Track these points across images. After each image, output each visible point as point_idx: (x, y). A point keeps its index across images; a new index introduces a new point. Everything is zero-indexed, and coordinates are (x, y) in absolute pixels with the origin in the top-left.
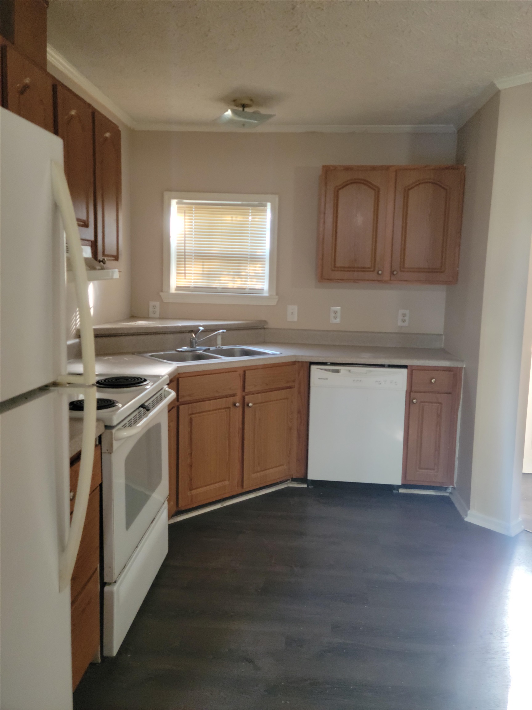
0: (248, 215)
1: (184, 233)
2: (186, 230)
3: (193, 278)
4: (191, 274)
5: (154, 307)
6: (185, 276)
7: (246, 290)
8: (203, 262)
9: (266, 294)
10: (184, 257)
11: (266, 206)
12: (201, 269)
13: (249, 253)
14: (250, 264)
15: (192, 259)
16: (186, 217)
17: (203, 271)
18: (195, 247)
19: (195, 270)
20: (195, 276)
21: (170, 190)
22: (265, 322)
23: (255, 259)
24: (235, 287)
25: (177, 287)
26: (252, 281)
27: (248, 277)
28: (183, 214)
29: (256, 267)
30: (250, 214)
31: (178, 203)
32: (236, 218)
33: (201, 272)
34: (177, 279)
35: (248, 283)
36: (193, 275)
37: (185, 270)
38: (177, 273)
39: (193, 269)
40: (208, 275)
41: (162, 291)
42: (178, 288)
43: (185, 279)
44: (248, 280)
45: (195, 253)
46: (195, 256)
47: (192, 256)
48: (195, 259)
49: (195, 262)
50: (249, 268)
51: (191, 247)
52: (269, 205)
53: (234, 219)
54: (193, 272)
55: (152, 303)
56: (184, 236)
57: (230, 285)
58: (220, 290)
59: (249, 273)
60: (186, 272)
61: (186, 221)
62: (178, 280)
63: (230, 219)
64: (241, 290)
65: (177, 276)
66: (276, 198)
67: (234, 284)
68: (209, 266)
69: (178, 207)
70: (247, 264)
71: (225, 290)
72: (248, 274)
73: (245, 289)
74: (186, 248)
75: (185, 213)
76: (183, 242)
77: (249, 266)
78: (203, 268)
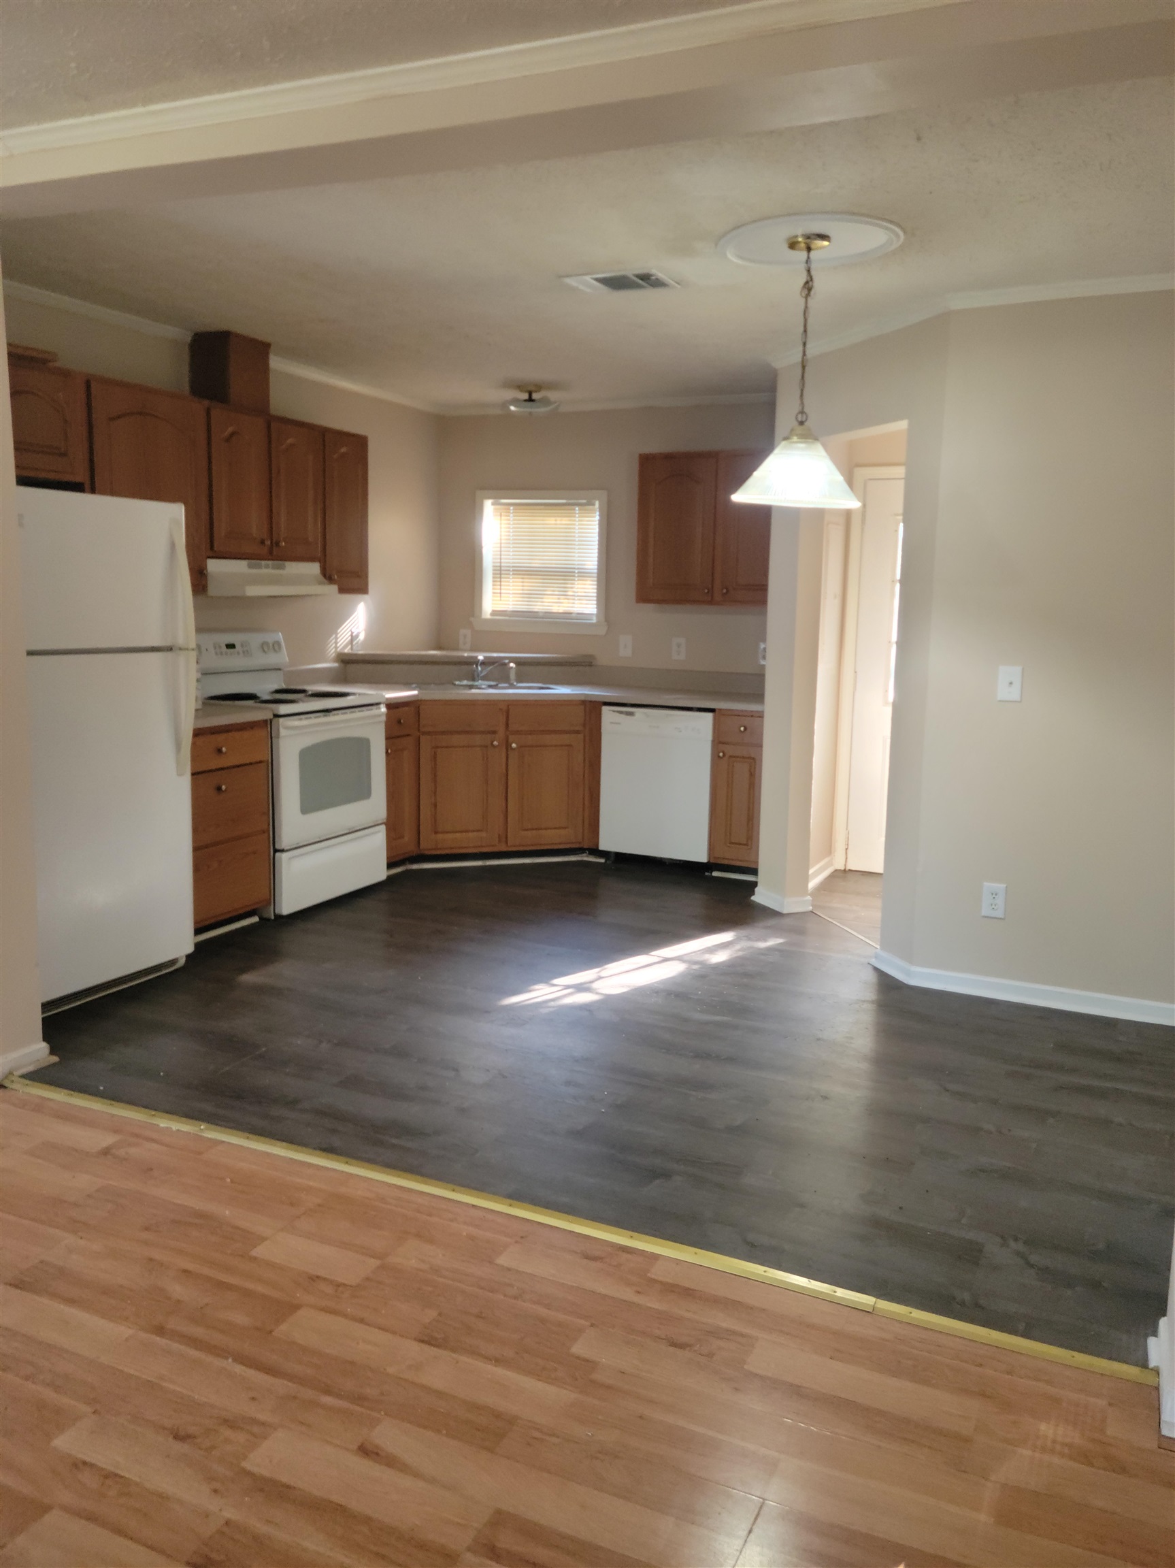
0: (575, 517)
1: (499, 541)
2: (503, 538)
3: (511, 599)
4: (509, 594)
5: (465, 636)
6: (501, 597)
7: (573, 615)
8: (523, 578)
9: (594, 620)
10: (499, 573)
11: (594, 505)
12: (521, 588)
13: (577, 567)
14: (578, 580)
15: (509, 574)
16: (503, 522)
17: (523, 590)
18: (513, 559)
19: (513, 590)
20: (513, 597)
21: (483, 488)
22: (592, 656)
23: (583, 574)
24: (561, 611)
25: (493, 611)
26: (581, 604)
27: (576, 598)
28: (499, 517)
29: (585, 584)
30: (577, 516)
31: (493, 504)
32: (561, 520)
33: (521, 592)
34: (493, 600)
35: (576, 606)
36: (511, 596)
37: (501, 589)
38: (494, 593)
39: (511, 588)
40: (529, 596)
41: (473, 616)
42: (494, 613)
43: (501, 600)
44: (576, 602)
45: (513, 567)
46: (513, 570)
47: (509, 570)
48: (513, 574)
49: (513, 578)
50: (576, 586)
51: (509, 559)
52: (597, 503)
53: (558, 522)
54: (511, 592)
55: (463, 631)
56: (499, 545)
57: (556, 608)
58: (541, 615)
59: (577, 592)
60: (502, 591)
61: (503, 526)
62: (494, 602)
63: (553, 522)
64: (567, 614)
65: (493, 596)
66: (604, 494)
67: (559, 606)
68: (530, 584)
69: (495, 509)
70: (574, 580)
71: (548, 615)
72: (576, 594)
73: (571, 613)
74: (502, 561)
75: (501, 516)
76: (499, 553)
77: (576, 583)
78: (523, 586)
